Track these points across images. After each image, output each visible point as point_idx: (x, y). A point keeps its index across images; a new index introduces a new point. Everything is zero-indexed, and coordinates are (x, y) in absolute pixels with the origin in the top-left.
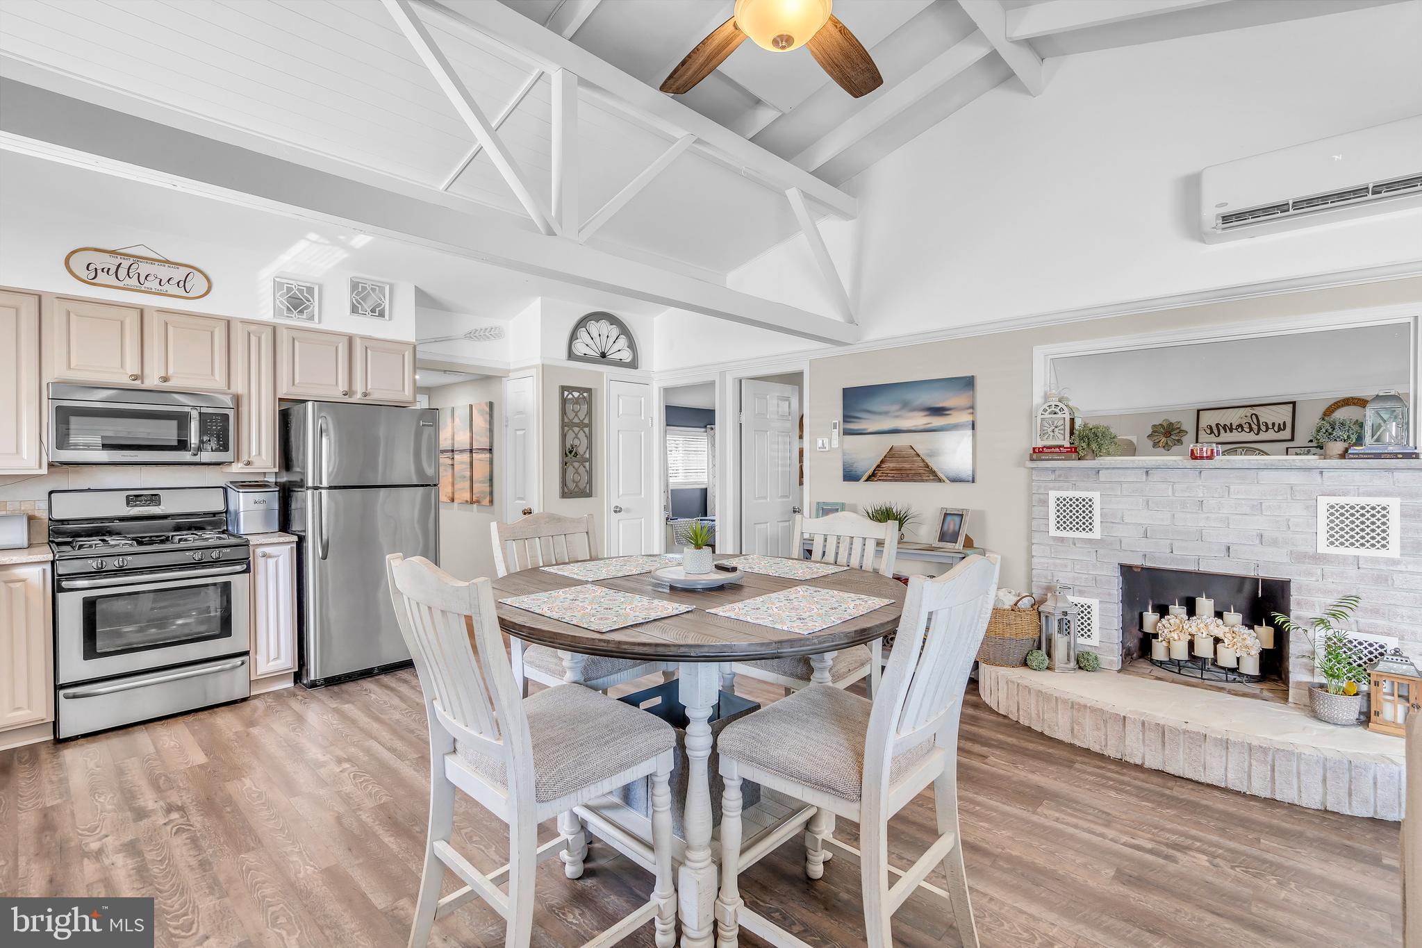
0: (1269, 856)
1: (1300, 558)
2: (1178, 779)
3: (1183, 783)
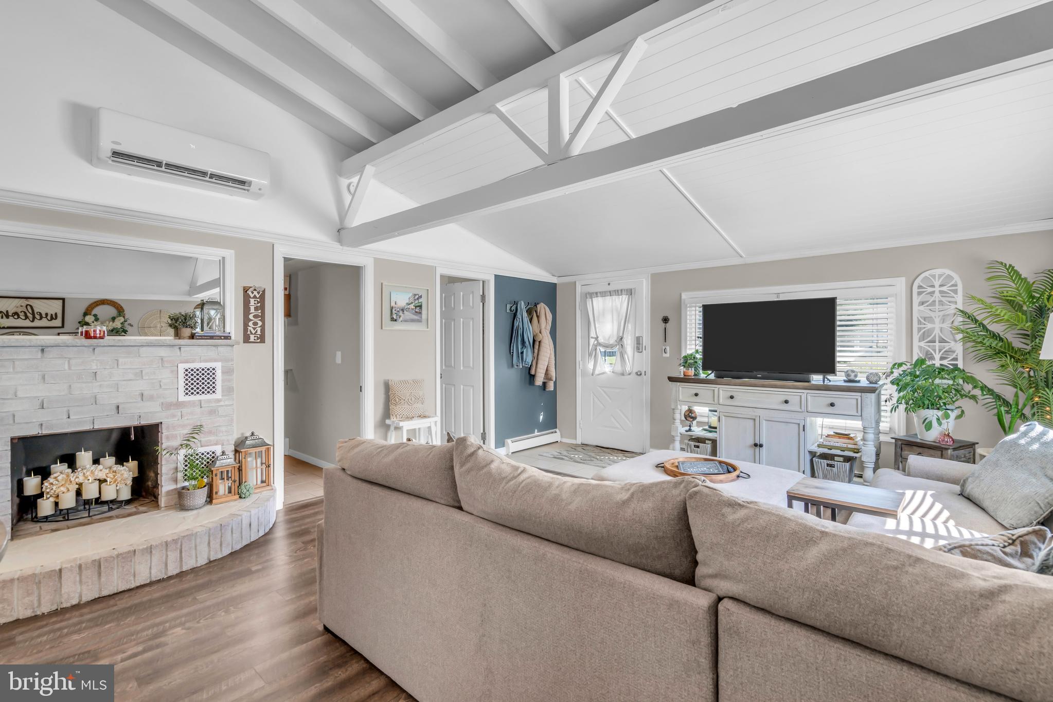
0: (208, 603)
1: (167, 406)
2: (114, 596)
3: (120, 596)
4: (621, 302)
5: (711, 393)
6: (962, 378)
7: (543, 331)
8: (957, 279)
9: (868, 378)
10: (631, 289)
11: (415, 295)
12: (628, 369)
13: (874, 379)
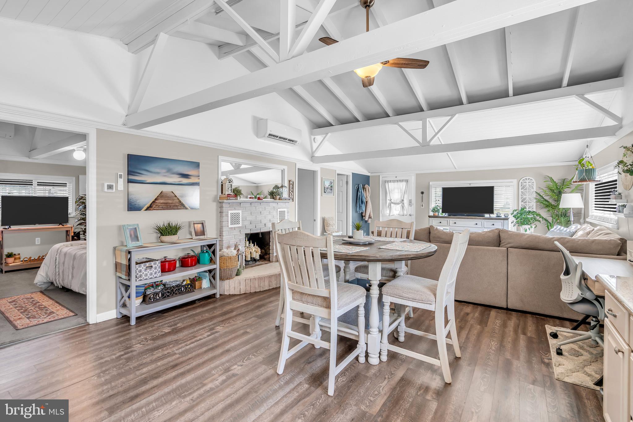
4: (403, 185)
5: (446, 222)
6: (536, 215)
7: (368, 197)
8: (534, 181)
9: (504, 216)
10: (407, 180)
11: (331, 182)
12: (405, 213)
13: (506, 215)
